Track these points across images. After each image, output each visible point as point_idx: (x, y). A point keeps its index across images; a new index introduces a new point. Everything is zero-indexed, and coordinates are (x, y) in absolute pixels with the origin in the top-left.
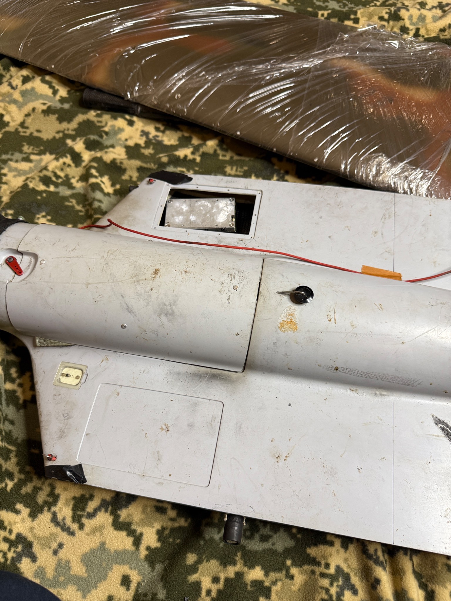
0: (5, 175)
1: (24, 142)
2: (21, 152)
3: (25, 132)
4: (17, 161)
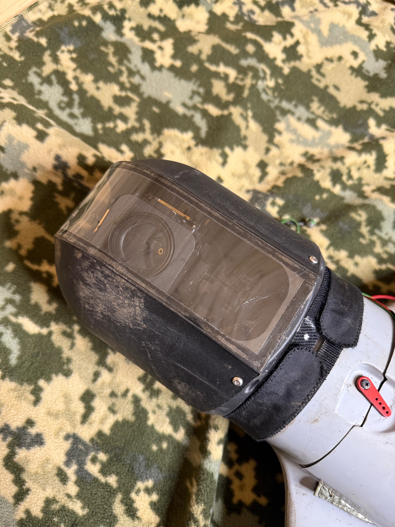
0: (280, 133)
1: (315, 95)
2: (308, 108)
3: (319, 80)
4: (299, 119)
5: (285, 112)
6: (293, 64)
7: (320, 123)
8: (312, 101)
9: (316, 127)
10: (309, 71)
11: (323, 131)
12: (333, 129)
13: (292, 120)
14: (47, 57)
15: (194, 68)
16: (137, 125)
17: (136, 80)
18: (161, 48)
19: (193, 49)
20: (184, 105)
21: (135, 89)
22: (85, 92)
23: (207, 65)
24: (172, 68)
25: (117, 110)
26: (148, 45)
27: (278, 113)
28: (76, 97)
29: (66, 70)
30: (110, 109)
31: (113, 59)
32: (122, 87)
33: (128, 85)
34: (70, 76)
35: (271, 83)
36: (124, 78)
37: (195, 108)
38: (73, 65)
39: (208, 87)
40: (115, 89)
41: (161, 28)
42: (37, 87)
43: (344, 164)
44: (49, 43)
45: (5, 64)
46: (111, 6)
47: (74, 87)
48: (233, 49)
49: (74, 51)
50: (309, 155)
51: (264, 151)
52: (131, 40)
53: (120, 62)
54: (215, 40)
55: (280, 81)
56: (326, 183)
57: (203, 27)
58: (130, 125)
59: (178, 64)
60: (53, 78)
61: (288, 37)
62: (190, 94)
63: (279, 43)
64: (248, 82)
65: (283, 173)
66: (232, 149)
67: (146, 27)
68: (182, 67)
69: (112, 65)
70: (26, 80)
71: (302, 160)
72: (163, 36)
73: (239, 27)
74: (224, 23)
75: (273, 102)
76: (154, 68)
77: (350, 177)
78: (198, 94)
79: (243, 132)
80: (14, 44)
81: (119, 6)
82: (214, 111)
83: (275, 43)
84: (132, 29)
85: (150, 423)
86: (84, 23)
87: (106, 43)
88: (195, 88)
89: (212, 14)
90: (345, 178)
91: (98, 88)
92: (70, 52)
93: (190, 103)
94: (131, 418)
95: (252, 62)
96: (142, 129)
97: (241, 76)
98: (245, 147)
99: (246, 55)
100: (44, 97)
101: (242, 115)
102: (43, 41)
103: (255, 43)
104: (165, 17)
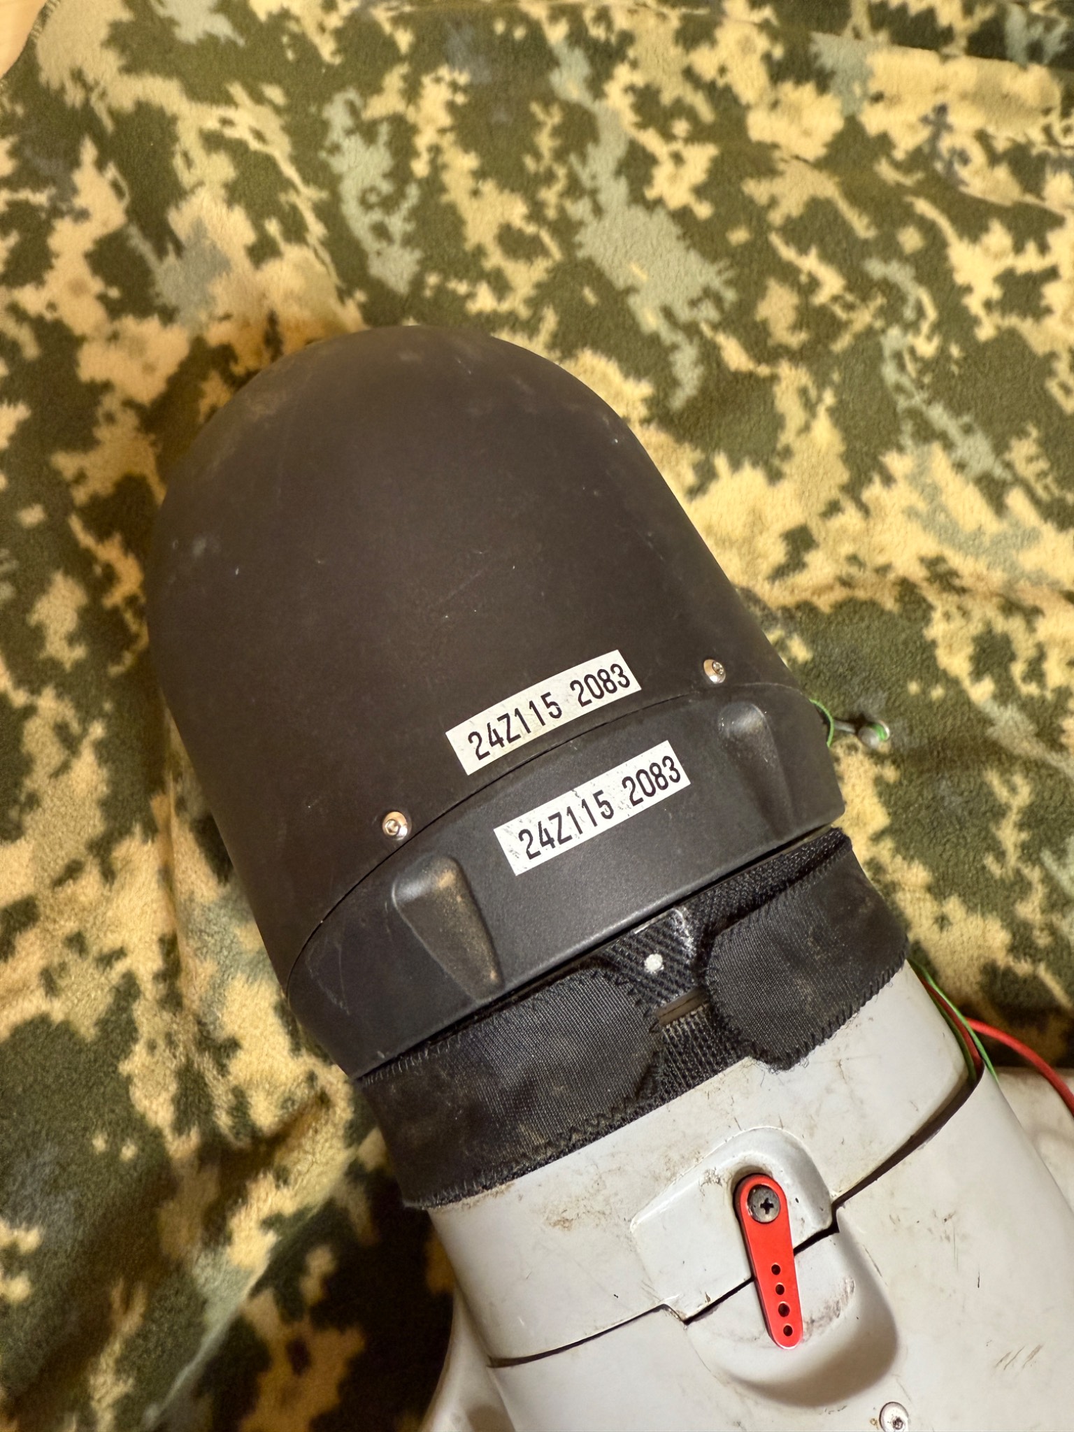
0: (888, 480)
4: (960, 466)
5: (926, 433)
6: (1013, 321)
7: (1016, 500)
8: (1022, 434)
9: (999, 506)
10: (1052, 356)
11: (1016, 524)
12: (1048, 530)
13: (939, 461)
14: (394, 80)
15: (739, 236)
16: (524, 312)
17: (579, 209)
18: (678, 158)
19: (757, 190)
20: (668, 313)
21: (565, 229)
22: (443, 189)
23: (776, 240)
24: (682, 216)
25: (495, 259)
26: (651, 140)
27: (908, 427)
28: (413, 192)
29: (421, 124)
30: (480, 251)
31: (545, 142)
32: (536, 212)
33: (551, 213)
34: (423, 141)
35: (927, 348)
36: (550, 195)
37: (691, 330)
38: (445, 120)
39: (751, 291)
40: (516, 211)
41: (706, 113)
42: (336, 135)
43: (1031, 629)
44: (415, 47)
45: (290, 55)
46: (603, 15)
47: (420, 167)
48: (862, 226)
49: (465, 90)
50: (942, 568)
51: (821, 507)
52: (616, 115)
53: (560, 155)
54: (827, 187)
55: (955, 351)
56: (956, 662)
57: (814, 149)
58: (505, 307)
59: (703, 210)
60: (384, 131)
61: (1031, 247)
62: (695, 292)
63: (998, 256)
64: (863, 318)
65: (846, 582)
66: (735, 465)
67: (667, 98)
68: (709, 222)
69: (537, 156)
70: (320, 110)
71: (917, 573)
72: (699, 134)
73: (908, 181)
74: (875, 157)
75: (910, 396)
76: (637, 197)
77: (1035, 672)
78: (718, 300)
79: (787, 437)
80: (334, 21)
81: (622, 21)
82: (735, 355)
83: (987, 250)
84: (631, 89)
85: (125, 1067)
86: (519, 33)
87: (549, 98)
88: (717, 283)
89: (852, 125)
90: (1018, 669)
91: (475, 193)
92: (454, 86)
93: (684, 314)
94: (87, 1030)
95: (900, 274)
96: (531, 327)
97: (850, 298)
98: (774, 476)
99: (889, 248)
100: (338, 164)
101: (803, 392)
102: (404, 39)
103: (929, 229)
104: (728, 89)
